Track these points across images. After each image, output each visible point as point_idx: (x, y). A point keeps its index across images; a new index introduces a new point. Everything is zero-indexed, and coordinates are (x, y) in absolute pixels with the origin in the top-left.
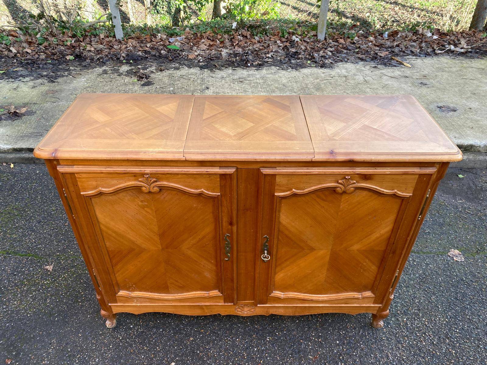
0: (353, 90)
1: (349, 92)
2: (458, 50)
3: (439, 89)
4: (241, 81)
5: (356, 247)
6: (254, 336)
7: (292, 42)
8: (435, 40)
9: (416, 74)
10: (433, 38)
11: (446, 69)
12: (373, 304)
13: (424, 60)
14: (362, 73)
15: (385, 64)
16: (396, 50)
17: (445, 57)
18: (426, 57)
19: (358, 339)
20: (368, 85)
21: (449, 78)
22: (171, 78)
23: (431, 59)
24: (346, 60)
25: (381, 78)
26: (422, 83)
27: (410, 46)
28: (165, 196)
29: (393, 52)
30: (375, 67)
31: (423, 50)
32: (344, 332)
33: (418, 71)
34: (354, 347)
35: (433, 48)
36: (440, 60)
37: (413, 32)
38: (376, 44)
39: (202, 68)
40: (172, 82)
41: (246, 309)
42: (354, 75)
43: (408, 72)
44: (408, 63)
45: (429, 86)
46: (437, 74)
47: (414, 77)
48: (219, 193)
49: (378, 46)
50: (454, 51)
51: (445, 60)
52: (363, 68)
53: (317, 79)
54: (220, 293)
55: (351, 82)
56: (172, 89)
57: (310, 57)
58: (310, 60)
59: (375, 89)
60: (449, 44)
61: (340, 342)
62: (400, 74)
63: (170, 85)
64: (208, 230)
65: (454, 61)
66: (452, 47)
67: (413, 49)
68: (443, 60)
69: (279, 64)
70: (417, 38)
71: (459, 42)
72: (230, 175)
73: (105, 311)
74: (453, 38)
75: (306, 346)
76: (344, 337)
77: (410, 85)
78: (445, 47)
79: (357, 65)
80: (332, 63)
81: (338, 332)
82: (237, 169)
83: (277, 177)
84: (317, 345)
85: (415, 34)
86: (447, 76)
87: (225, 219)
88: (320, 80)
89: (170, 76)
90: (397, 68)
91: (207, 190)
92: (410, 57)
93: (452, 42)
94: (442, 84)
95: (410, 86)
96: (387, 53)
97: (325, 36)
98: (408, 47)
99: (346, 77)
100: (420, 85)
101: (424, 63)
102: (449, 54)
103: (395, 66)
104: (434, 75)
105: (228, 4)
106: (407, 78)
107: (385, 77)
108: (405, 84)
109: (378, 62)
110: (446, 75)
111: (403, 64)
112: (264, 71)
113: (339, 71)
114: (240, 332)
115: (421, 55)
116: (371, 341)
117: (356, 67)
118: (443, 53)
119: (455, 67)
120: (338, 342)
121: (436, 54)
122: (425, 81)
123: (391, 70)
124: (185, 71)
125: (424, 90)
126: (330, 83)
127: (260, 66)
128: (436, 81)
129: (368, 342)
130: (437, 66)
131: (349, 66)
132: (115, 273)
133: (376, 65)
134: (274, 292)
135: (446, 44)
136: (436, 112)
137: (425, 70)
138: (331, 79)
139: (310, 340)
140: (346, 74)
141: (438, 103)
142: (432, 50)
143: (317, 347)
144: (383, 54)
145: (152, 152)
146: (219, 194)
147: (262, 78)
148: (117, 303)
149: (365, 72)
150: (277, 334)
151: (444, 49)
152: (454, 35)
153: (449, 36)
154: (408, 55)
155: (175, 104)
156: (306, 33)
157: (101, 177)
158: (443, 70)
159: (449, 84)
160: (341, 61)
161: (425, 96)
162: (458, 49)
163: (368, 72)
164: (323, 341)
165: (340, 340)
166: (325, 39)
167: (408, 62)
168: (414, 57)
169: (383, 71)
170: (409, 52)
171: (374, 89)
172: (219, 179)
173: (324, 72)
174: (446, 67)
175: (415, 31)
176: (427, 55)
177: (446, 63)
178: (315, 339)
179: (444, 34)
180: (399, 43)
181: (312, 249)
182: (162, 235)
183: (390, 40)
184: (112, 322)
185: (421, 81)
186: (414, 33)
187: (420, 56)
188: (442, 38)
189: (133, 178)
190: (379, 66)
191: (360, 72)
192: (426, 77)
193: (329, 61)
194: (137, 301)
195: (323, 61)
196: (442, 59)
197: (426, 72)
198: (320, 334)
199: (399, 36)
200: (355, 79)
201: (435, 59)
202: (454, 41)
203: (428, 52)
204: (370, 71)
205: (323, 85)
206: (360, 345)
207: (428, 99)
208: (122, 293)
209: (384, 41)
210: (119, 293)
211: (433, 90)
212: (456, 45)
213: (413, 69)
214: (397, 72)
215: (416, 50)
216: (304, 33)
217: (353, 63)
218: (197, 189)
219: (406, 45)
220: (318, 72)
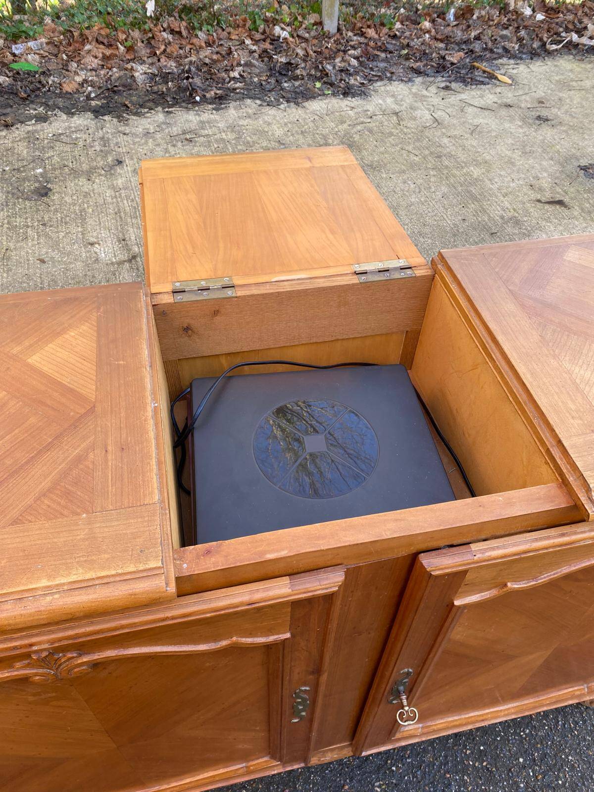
0: (417, 144)
1: (410, 148)
2: (585, 43)
3: (572, 127)
4: (188, 138)
6: (347, 787)
7: (275, 40)
8: (542, 22)
9: (524, 97)
10: (537, 19)
11: (574, 84)
13: (531, 66)
14: (424, 103)
15: (464, 81)
16: (477, 46)
17: (566, 57)
18: (532, 59)
19: (560, 742)
20: (444, 130)
21: (584, 103)
22: (34, 144)
23: (541, 64)
24: (388, 75)
25: (462, 111)
26: (539, 116)
27: (500, 37)
29: (472, 51)
30: (447, 88)
31: (524, 44)
33: (527, 91)
34: (555, 765)
35: (541, 40)
36: (559, 64)
37: (498, 6)
38: (437, 37)
39: (97, 112)
40: (37, 153)
42: (411, 108)
43: (509, 96)
44: (504, 75)
45: (553, 122)
46: (561, 95)
47: (523, 105)
49: (442, 41)
50: (578, 45)
51: (567, 63)
52: (425, 92)
53: (343, 122)
55: (409, 125)
56: (40, 171)
57: (319, 74)
58: (319, 79)
59: (459, 139)
60: (567, 30)
61: (525, 760)
62: (496, 100)
63: (33, 161)
65: (583, 66)
66: (575, 37)
67: (508, 45)
68: (564, 65)
69: (258, 92)
70: (508, 20)
71: (583, 25)
72: (329, 598)
74: (570, 17)
75: (460, 787)
76: (530, 743)
77: (520, 124)
78: (561, 37)
79: (413, 85)
80: (362, 84)
81: (515, 733)
83: (470, 573)
84: (481, 779)
85: (502, 11)
86: (579, 100)
87: (300, 669)
88: (349, 125)
89: (31, 139)
90: (487, 86)
92: (504, 60)
93: (571, 26)
94: (575, 117)
95: (520, 127)
96: (462, 54)
97: (339, 24)
98: (496, 40)
99: (396, 114)
100: (537, 122)
101: (531, 73)
102: (570, 50)
103: (482, 83)
104: (556, 98)
106: (511, 109)
107: (470, 110)
108: (511, 122)
109: (449, 76)
110: (577, 97)
111: (496, 78)
112: (232, 112)
113: (380, 101)
114: (314, 784)
115: (524, 56)
116: (585, 740)
117: (410, 89)
118: (560, 49)
119: (587, 77)
120: (521, 760)
121: (549, 53)
122: (544, 113)
123: (478, 93)
124: (60, 123)
125: (547, 133)
126: (371, 131)
127: (220, 101)
128: (563, 111)
129: (579, 744)
130: (557, 78)
131: (397, 88)
133: (448, 84)
135: (561, 29)
136: (580, 179)
137: (537, 87)
138: (369, 120)
139: (464, 771)
140: (397, 108)
141: (578, 160)
142: (539, 43)
143: (482, 784)
144: (455, 57)
145: (48, 590)
146: (288, 635)
147: (232, 128)
149: (430, 99)
150: (394, 768)
151: (560, 42)
152: (569, 11)
153: (563, 13)
154: (501, 57)
155: (85, 328)
156: (300, 18)
158: (569, 86)
159: (587, 115)
160: (380, 78)
161: (553, 146)
162: (585, 40)
163: (436, 101)
164: (491, 765)
165: (525, 752)
166: (339, 30)
167: (503, 71)
168: (512, 61)
169: (463, 96)
170: (500, 51)
171: (455, 137)
172: (289, 609)
173: (353, 105)
174: (572, 80)
175: (502, 5)
176: (534, 55)
177: (571, 70)
178: (474, 765)
179: (552, 9)
180: (479, 32)
182: (115, 730)
183: (460, 27)
185: (538, 114)
186: (501, 8)
187: (521, 59)
188: (552, 19)
190: (454, 85)
191: (421, 101)
192: (542, 103)
193: (356, 80)
195: (345, 81)
196: (561, 61)
197: (540, 94)
198: (482, 748)
199: (475, 17)
200: (415, 119)
201: (549, 63)
202: (574, 23)
203: (534, 49)
204: (441, 99)
205: (357, 137)
206: (567, 757)
207: (558, 152)
209: (449, 29)
211: (564, 131)
212: (580, 32)
213: (517, 87)
214: (488, 95)
215: (513, 45)
216: (296, 19)
217: (402, 80)
219: (492, 36)
220: (340, 107)
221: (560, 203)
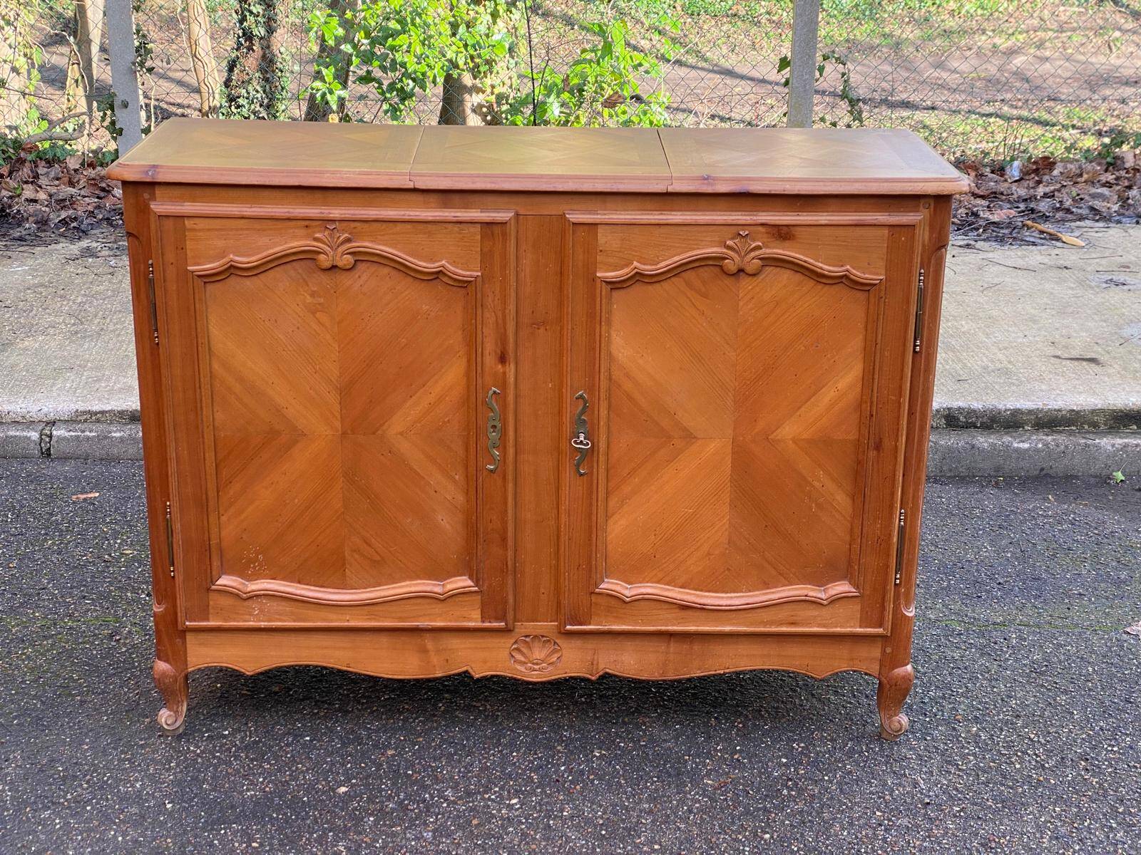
5: (789, 431)
6: (560, 748)
9: (1097, 260)
12: (860, 627)
13: (1131, 231)
15: (1001, 240)
16: (1043, 206)
19: (841, 756)
25: (980, 269)
26: (1111, 280)
27: (1090, 195)
28: (365, 278)
29: (1032, 210)
30: (968, 246)
31: (1129, 205)
32: (802, 745)
33: (1106, 255)
34: (827, 768)
37: (1104, 161)
38: (977, 191)
41: (539, 653)
43: (1070, 257)
44: (1077, 237)
45: (1131, 287)
47: (1089, 268)
48: (477, 271)
49: (983, 197)
54: (472, 584)
61: (789, 761)
62: (1046, 261)
64: (452, 376)
67: (1097, 204)
70: (1117, 179)
72: (503, 225)
73: (167, 661)
75: (697, 765)
76: (801, 752)
77: (1072, 285)
81: (787, 744)
82: (517, 215)
83: (600, 230)
84: (727, 765)
85: (1111, 168)
87: (490, 347)
90: (1039, 248)
91: (454, 263)
92: (1088, 223)
95: (1071, 288)
96: (1013, 212)
98: (1082, 199)
100: (1105, 285)
101: (1128, 238)
103: (1034, 244)
105: (493, 98)
106: (1067, 271)
107: (994, 268)
108: (1058, 283)
109: (978, 235)
111: (1058, 239)
115: (1125, 219)
120: (784, 760)
122: (1122, 277)
123: (1019, 254)
125: (1115, 296)
129: (866, 761)
132: (221, 512)
133: (972, 243)
134: (606, 580)
137: (1128, 252)
139: (710, 757)
143: (727, 768)
144: (1000, 214)
145: (348, 172)
146: (480, 274)
148: (208, 620)
150: (622, 745)
154: (1081, 218)
157: (237, 230)
161: (1116, 309)
164: (744, 759)
165: (792, 757)
167: (1077, 234)
168: (1101, 224)
169: (990, 255)
170: (1085, 212)
171: (953, 293)
172: (479, 237)
175: (1109, 159)
178: (722, 756)
180: (1052, 188)
181: (689, 437)
182: (346, 391)
183: (1025, 183)
184: (176, 712)
185: (1110, 277)
186: (1109, 164)
187: (1119, 222)
189: (303, 232)
190: (980, 244)
192: (1128, 267)
194: (261, 611)
197: (1129, 258)
198: (738, 748)
199: (1056, 172)
206: (845, 766)
208: (225, 581)
209: (1006, 185)
210: (220, 582)
213: (1092, 250)
214: (1036, 256)
215: (1109, 205)
218: (432, 260)
219: (1078, 195)
221: (1092, 360)
